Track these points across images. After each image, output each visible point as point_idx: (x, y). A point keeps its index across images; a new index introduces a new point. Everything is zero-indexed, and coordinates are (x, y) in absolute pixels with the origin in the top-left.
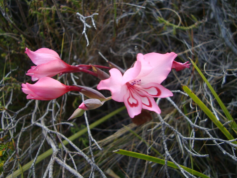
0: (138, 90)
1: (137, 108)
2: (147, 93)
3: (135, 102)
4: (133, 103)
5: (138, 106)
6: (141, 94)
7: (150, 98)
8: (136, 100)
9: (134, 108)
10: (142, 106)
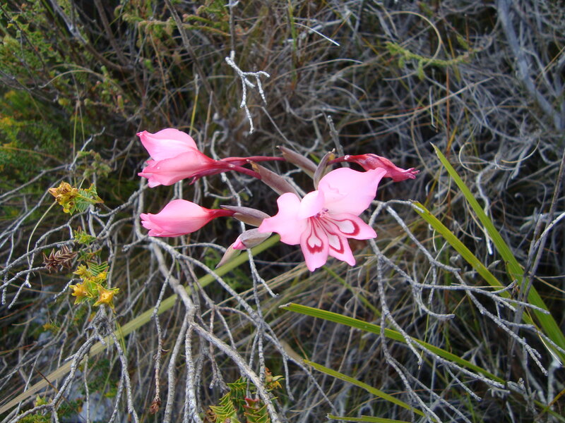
0: (325, 222)
1: (320, 253)
2: (339, 228)
3: (319, 244)
4: (315, 246)
5: (323, 251)
6: (330, 230)
7: (342, 238)
8: (321, 240)
9: (317, 254)
10: (328, 251)
